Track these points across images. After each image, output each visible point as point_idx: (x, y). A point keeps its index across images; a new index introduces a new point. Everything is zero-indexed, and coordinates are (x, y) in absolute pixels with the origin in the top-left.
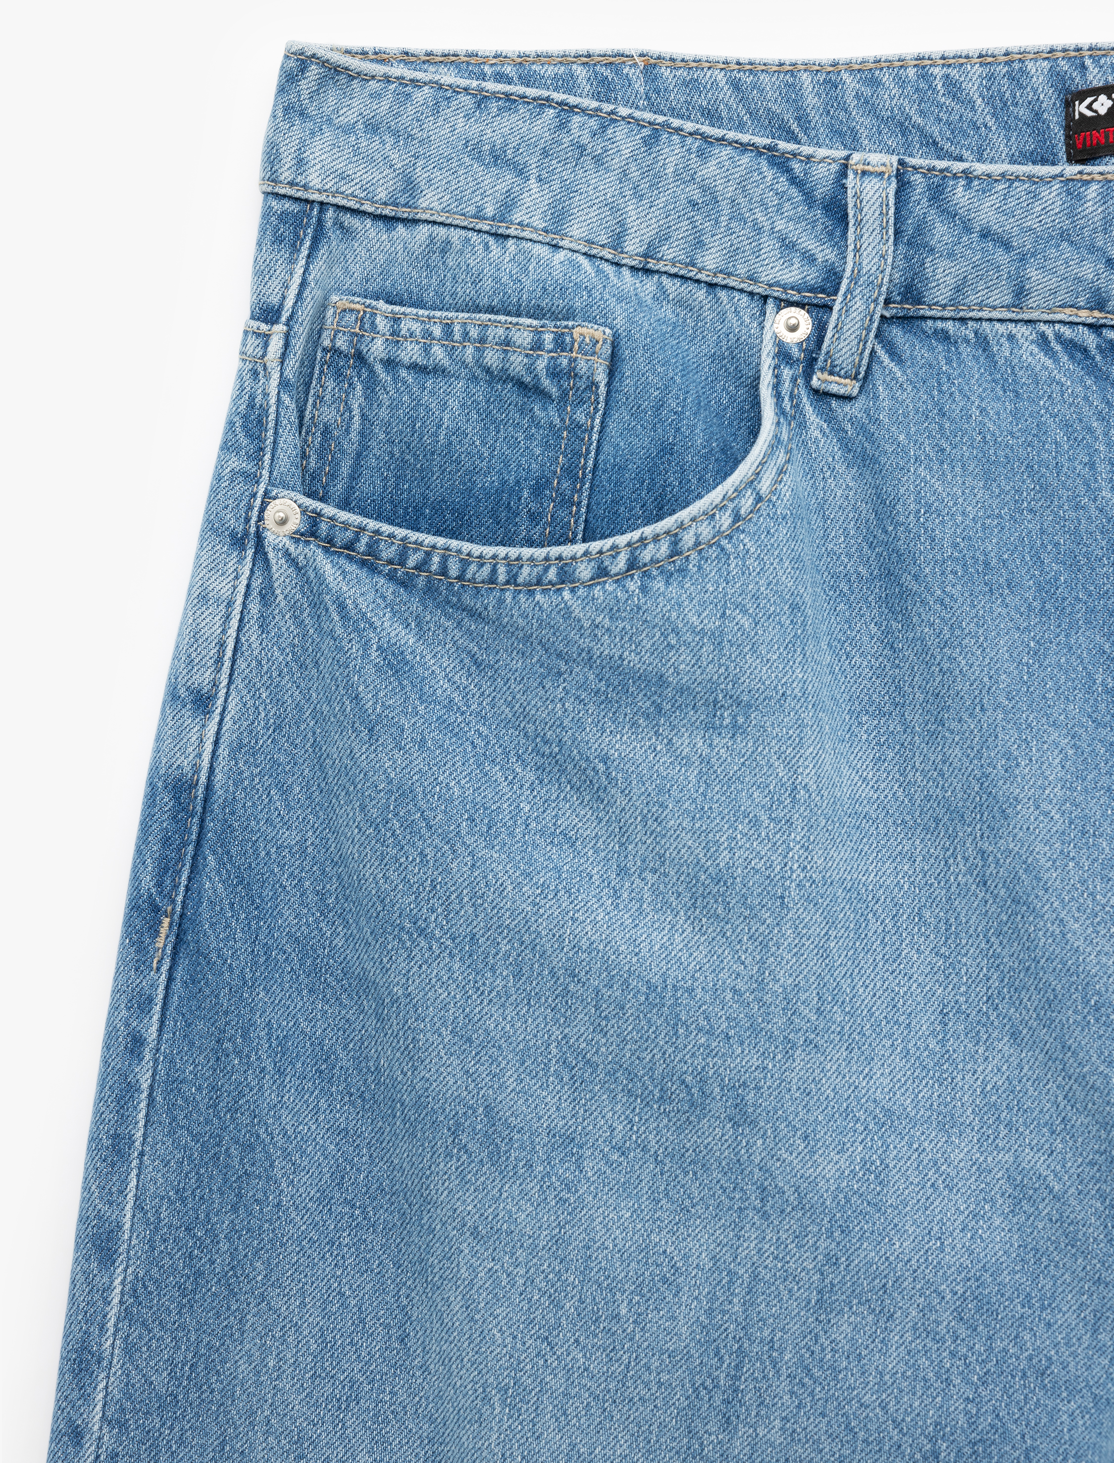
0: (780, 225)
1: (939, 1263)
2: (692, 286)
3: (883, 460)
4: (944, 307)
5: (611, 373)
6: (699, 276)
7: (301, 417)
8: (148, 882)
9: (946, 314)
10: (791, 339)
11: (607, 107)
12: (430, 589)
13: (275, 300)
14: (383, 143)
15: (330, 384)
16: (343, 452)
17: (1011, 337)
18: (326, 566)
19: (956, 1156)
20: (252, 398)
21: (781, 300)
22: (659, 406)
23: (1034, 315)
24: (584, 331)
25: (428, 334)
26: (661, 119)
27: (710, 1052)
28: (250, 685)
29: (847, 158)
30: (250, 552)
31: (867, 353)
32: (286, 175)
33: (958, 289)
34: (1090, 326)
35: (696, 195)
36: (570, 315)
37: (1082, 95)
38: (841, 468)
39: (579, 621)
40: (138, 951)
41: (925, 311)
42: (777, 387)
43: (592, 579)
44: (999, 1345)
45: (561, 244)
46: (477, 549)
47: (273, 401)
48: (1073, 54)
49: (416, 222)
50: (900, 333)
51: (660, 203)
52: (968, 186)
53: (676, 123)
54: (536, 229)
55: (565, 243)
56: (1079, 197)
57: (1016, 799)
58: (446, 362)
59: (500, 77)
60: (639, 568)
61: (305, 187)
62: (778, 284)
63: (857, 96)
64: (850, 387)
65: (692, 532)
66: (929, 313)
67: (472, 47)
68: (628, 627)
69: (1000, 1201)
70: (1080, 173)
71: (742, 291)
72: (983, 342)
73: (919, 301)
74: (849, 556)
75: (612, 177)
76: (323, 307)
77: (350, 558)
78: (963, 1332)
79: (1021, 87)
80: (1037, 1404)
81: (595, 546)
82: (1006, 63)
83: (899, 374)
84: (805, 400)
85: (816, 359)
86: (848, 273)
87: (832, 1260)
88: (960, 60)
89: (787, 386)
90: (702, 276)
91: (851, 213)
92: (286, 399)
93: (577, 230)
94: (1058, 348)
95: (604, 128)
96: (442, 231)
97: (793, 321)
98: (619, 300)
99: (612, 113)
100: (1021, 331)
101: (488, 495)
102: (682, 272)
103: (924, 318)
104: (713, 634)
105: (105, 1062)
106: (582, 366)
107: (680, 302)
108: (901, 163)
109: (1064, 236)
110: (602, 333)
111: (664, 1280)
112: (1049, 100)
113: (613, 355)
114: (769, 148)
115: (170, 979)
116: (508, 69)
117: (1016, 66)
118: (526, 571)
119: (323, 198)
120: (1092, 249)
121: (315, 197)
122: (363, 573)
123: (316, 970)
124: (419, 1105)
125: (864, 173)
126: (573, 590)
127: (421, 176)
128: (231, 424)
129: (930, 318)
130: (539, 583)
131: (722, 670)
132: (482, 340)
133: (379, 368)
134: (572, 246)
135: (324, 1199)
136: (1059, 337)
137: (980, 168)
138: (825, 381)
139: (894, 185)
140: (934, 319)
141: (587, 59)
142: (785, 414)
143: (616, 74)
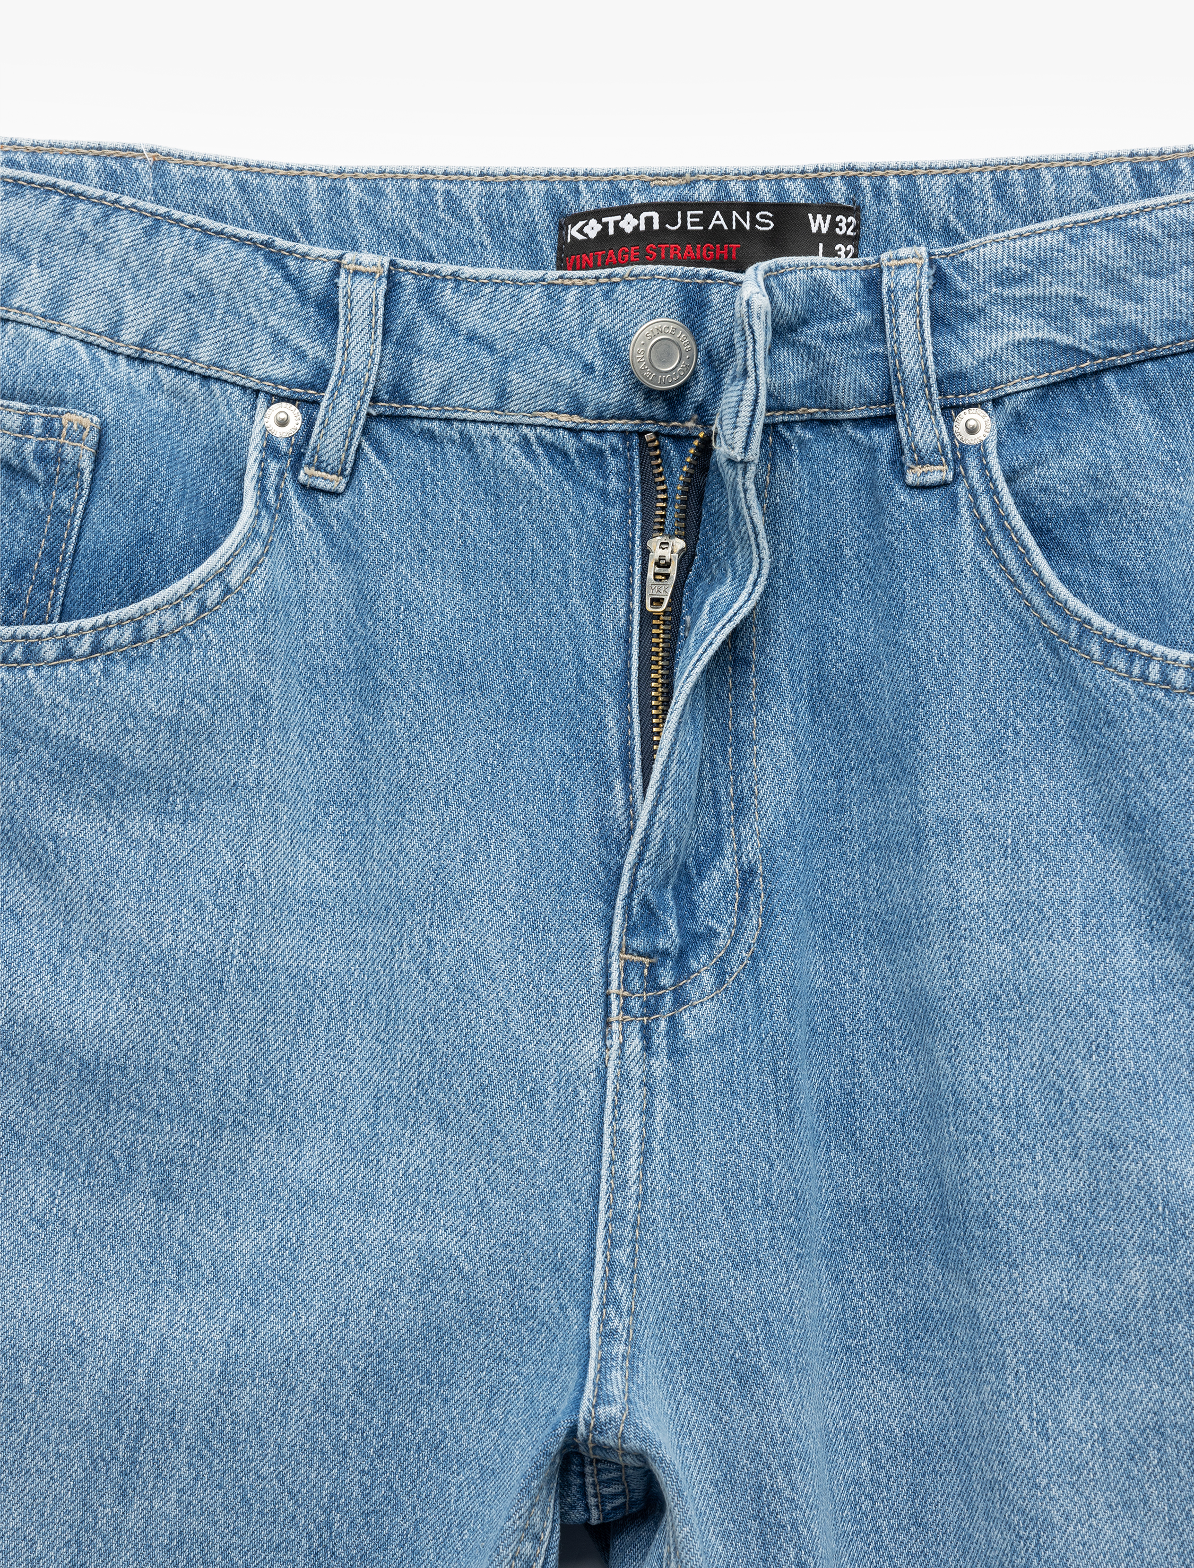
0: (273, 321)
2: (186, 378)
3: (365, 556)
4: (430, 407)
5: (97, 460)
6: (193, 368)
9: (433, 414)
10: (280, 433)
11: (112, 196)
17: (494, 439)
21: (272, 395)
22: (142, 495)
23: (516, 418)
24: (73, 418)
26: (162, 210)
29: (341, 257)
31: (353, 449)
33: (443, 390)
34: (570, 430)
35: (193, 287)
36: (61, 401)
37: (574, 216)
38: (325, 562)
39: (40, 699)
41: (411, 410)
42: (261, 481)
43: (57, 659)
45: (58, 329)
50: (388, 432)
51: (157, 293)
52: (456, 289)
53: (177, 214)
54: (34, 314)
55: (62, 329)
56: (559, 301)
60: (102, 651)
62: (268, 379)
63: (360, 205)
64: (337, 483)
65: (155, 620)
66: (415, 413)
68: (87, 708)
70: (562, 277)
71: (234, 384)
72: (467, 443)
73: (405, 400)
74: (329, 650)
75: (112, 265)
79: (518, 207)
81: (62, 627)
82: (505, 183)
83: (385, 472)
84: (291, 493)
85: (304, 454)
86: (336, 371)
89: (272, 480)
90: (195, 368)
91: (342, 312)
93: (74, 316)
94: (539, 451)
95: (106, 216)
97: (283, 416)
98: (111, 389)
99: (116, 201)
100: (504, 433)
102: (176, 363)
103: (411, 417)
104: (170, 721)
106: (69, 452)
107: (174, 393)
108: (393, 263)
109: (544, 339)
110: (89, 420)
112: (543, 220)
113: (100, 442)
114: (268, 244)
116: (20, 157)
117: (515, 186)
120: (570, 353)
125: (356, 272)
126: (37, 670)
129: (417, 417)
131: (177, 757)
134: (70, 332)
136: (540, 440)
137: (469, 271)
138: (312, 476)
139: (384, 286)
140: (421, 418)
141: (98, 152)
142: (267, 506)
143: (125, 167)
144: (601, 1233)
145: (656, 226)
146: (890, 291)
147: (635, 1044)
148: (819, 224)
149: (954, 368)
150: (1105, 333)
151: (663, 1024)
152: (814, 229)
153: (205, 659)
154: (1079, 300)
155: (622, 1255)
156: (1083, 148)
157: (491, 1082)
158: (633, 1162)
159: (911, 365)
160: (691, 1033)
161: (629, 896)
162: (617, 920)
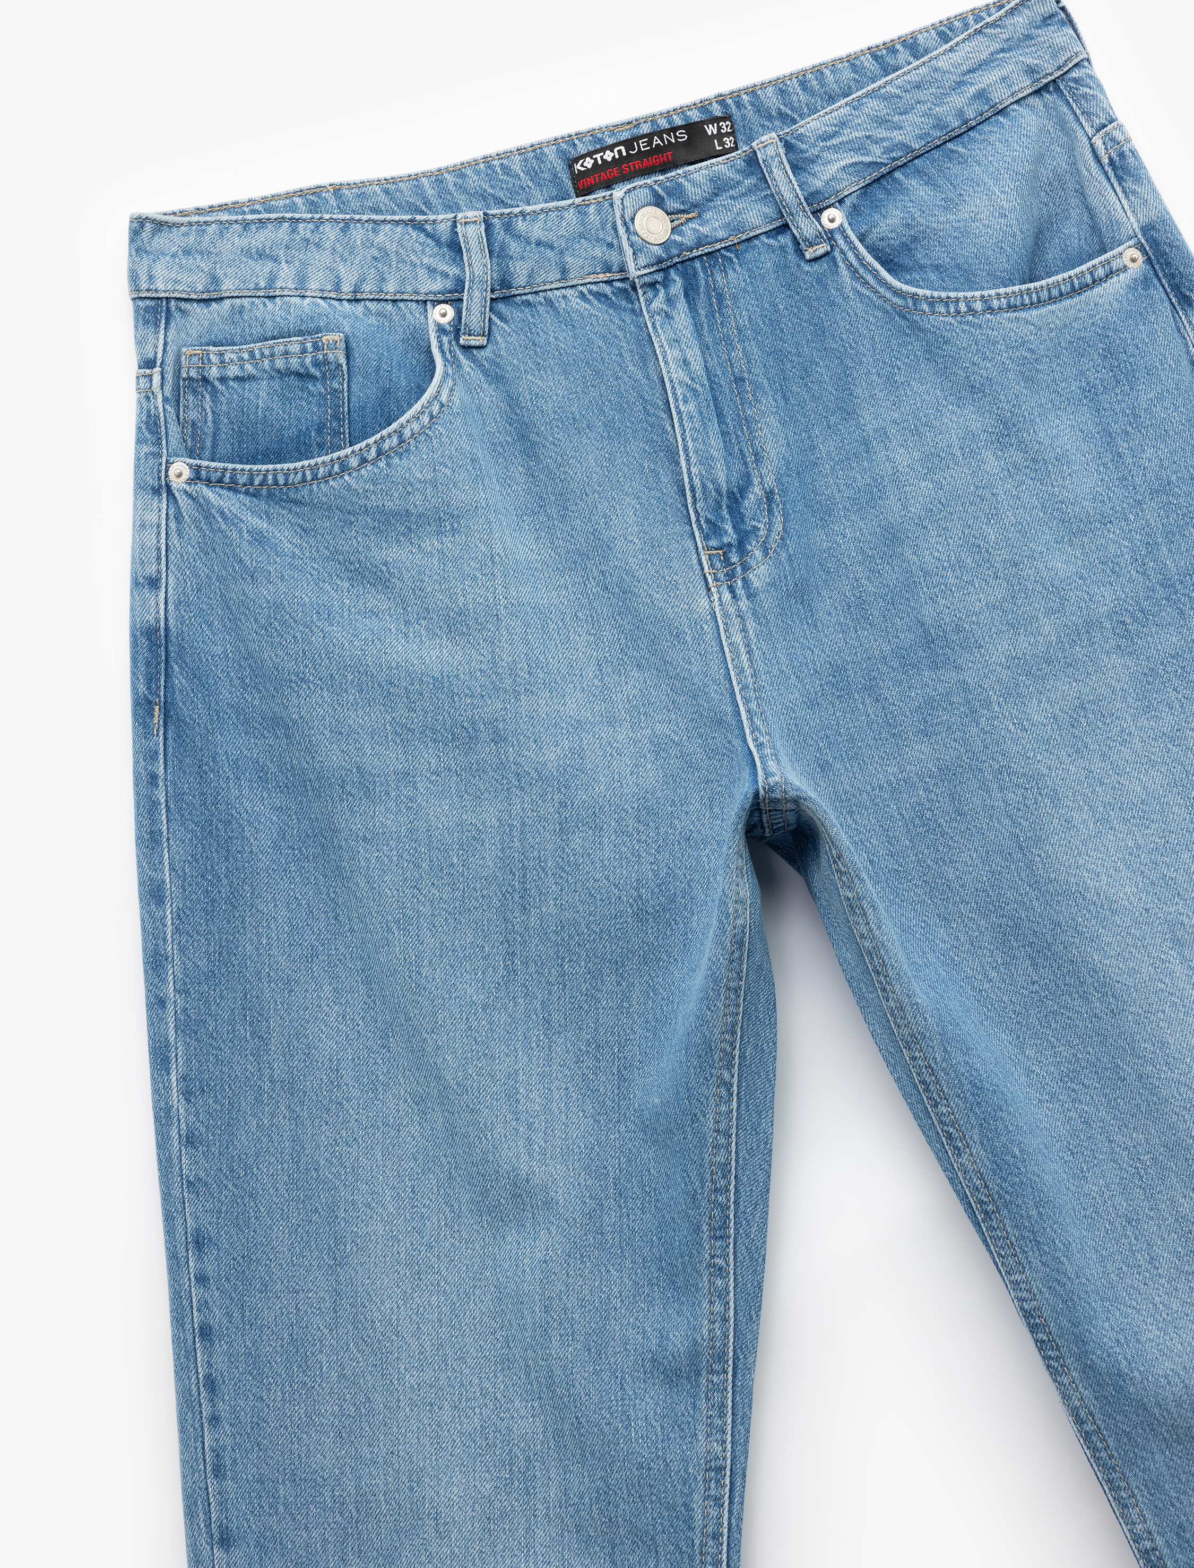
0: (425, 260)
1: (622, 794)
2: (383, 304)
3: (507, 376)
4: (524, 287)
5: (348, 357)
6: (386, 297)
7: (178, 417)
8: (142, 688)
9: (527, 291)
10: (444, 321)
11: (317, 216)
12: (270, 495)
13: (151, 356)
14: (195, 259)
15: (191, 398)
16: (205, 434)
17: (564, 297)
18: (209, 494)
19: (621, 737)
20: (149, 411)
21: (435, 301)
22: (378, 369)
23: (574, 282)
24: (328, 338)
25: (241, 359)
26: (348, 217)
27: (474, 706)
28: (179, 568)
29: (455, 217)
30: (164, 495)
31: (487, 319)
32: (144, 286)
33: (530, 276)
34: (606, 282)
35: (376, 253)
36: (318, 330)
37: (576, 160)
38: (485, 386)
39: (356, 490)
40: (144, 728)
41: (514, 292)
42: (441, 347)
43: (359, 466)
44: (662, 830)
45: (306, 294)
46: (292, 466)
47: (161, 410)
48: (568, 139)
49: (222, 299)
50: (503, 306)
51: (357, 261)
52: (524, 220)
53: (356, 217)
54: (290, 289)
55: (308, 293)
56: (585, 214)
57: (613, 538)
58: (254, 372)
59: (253, 212)
60: (383, 454)
61: (156, 291)
62: (430, 292)
63: (455, 185)
64: (482, 341)
65: (408, 429)
66: (517, 293)
67: (234, 199)
68: (384, 487)
69: (649, 756)
70: (583, 201)
71: (411, 301)
72: (549, 303)
73: (510, 287)
74: (500, 433)
75: (327, 253)
76: (178, 356)
77: (222, 487)
78: (642, 828)
79: (543, 162)
80: (689, 856)
81: (357, 447)
82: (532, 151)
83: (507, 328)
84: (458, 352)
85: (460, 329)
86: (468, 278)
87: (563, 805)
88: (507, 154)
89: (446, 346)
90: (388, 297)
91: (463, 246)
92: (168, 408)
93: (313, 285)
94: (591, 297)
95: (317, 227)
96: (238, 301)
97: (443, 311)
98: (345, 317)
99: (321, 218)
100: (569, 292)
101: (292, 440)
102: (376, 297)
103: (515, 296)
104: (431, 481)
105: (137, 794)
106: (331, 357)
107: (379, 314)
108: (485, 214)
109: (581, 236)
110: (338, 336)
111: (474, 838)
112: (560, 166)
113: (347, 348)
114: (412, 221)
115: (165, 739)
116: (257, 207)
117: (538, 151)
118: (321, 470)
119: (167, 295)
120: (598, 240)
121: (163, 295)
122: (231, 494)
123: (246, 721)
124: (320, 778)
125: (466, 223)
126: (349, 475)
127: (219, 272)
128: (139, 429)
129: (518, 295)
130: (330, 475)
131: (440, 499)
132: (272, 355)
133: (217, 383)
134: (312, 294)
135: (276, 846)
136: (590, 291)
137: (529, 209)
138: (467, 340)
139: (483, 226)
140: (520, 295)
141: (301, 193)
142: (447, 360)
143: (319, 198)
144: (739, 697)
145: (624, 154)
146: (764, 161)
147: (727, 596)
148: (711, 129)
149: (812, 189)
150: (888, 150)
151: (739, 583)
152: (710, 133)
153: (441, 444)
154: (868, 137)
155: (753, 705)
157: (655, 637)
158: (744, 657)
159: (788, 195)
160: (756, 583)
161: (698, 520)
162: (697, 534)
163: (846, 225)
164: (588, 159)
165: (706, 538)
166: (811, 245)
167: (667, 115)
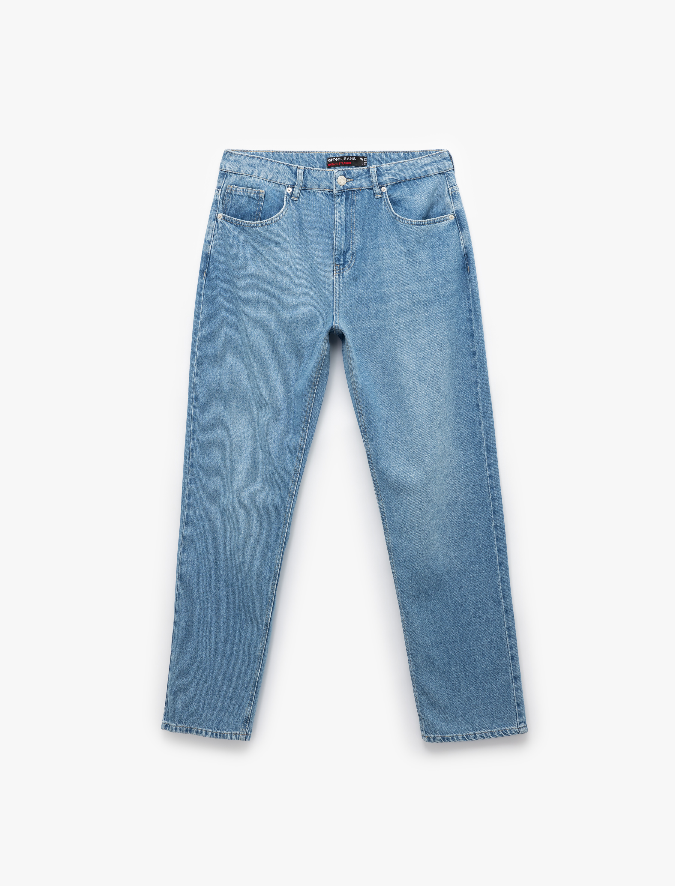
0: (288, 176)
2: (276, 184)
3: (300, 210)
5: (265, 197)
7: (223, 202)
8: (202, 267)
9: (310, 189)
10: (289, 192)
11: (267, 158)
12: (240, 227)
13: (220, 186)
14: (237, 163)
15: (227, 197)
16: (228, 207)
17: (318, 193)
18: (226, 223)
19: (307, 304)
20: (216, 199)
21: (288, 186)
22: (271, 201)
23: (321, 190)
24: (261, 191)
25: (240, 190)
26: (274, 160)
28: (216, 240)
29: (298, 166)
30: (216, 221)
31: (299, 194)
32: (223, 168)
33: (311, 186)
34: (328, 191)
35: (278, 171)
36: (259, 188)
37: (329, 158)
38: (295, 211)
39: (259, 231)
40: (201, 276)
41: (307, 188)
42: (286, 200)
43: (261, 226)
46: (246, 221)
47: (219, 200)
48: (328, 152)
49: (240, 174)
50: (303, 192)
51: (273, 172)
52: (313, 171)
53: (276, 161)
54: (256, 176)
55: (260, 178)
56: (327, 173)
57: (315, 256)
58: (243, 195)
60: (266, 225)
61: (225, 170)
62: (287, 184)
63: (300, 157)
64: (296, 199)
65: (273, 220)
67: (249, 150)
68: (265, 233)
69: (313, 310)
70: (328, 170)
71: (283, 185)
72: (314, 193)
74: (296, 223)
75: (267, 169)
76: (227, 186)
77: (229, 222)
79: (321, 157)
81: (261, 222)
83: (303, 197)
84: (290, 201)
85: (292, 195)
86: (296, 183)
88: (313, 152)
89: (288, 199)
90: (278, 183)
91: (298, 175)
92: (221, 200)
93: (261, 176)
94: (324, 194)
95: (266, 162)
96: (243, 176)
97: (289, 190)
98: (266, 186)
101: (248, 214)
102: (275, 182)
104: (276, 234)
105: (197, 292)
106: (261, 196)
107: (275, 186)
108: (305, 167)
109: (325, 179)
110: (263, 191)
111: (270, 320)
112: (325, 159)
113: (265, 194)
114: (288, 165)
115: (206, 280)
116: (254, 153)
117: (321, 154)
118: (252, 225)
119: (228, 171)
120: (329, 181)
121: (227, 171)
122: (231, 225)
123: (225, 279)
124: (238, 297)
125: (300, 169)
126: (258, 227)
127: (241, 168)
128: (213, 203)
130: (254, 226)
131: (278, 238)
132: (248, 192)
133: (234, 195)
135: (226, 311)
136: (324, 193)
137: (315, 169)
138: (293, 198)
139: (303, 171)
140: (308, 190)
141: (265, 151)
142: (287, 203)
143: (269, 154)
144: (334, 302)
145: (340, 160)
146: (371, 172)
147: (337, 277)
148: (362, 159)
149: (380, 182)
150: (401, 178)
151: (341, 274)
152: (361, 160)
153: (281, 225)
154: (397, 173)
155: (337, 305)
156: (397, 150)
157: (320, 282)
158: (338, 292)
159: (375, 182)
160: (345, 275)
161: (335, 257)
162: (334, 260)
163: (387, 192)
164: (331, 159)
165: (336, 261)
166: (377, 195)
167: (352, 153)
